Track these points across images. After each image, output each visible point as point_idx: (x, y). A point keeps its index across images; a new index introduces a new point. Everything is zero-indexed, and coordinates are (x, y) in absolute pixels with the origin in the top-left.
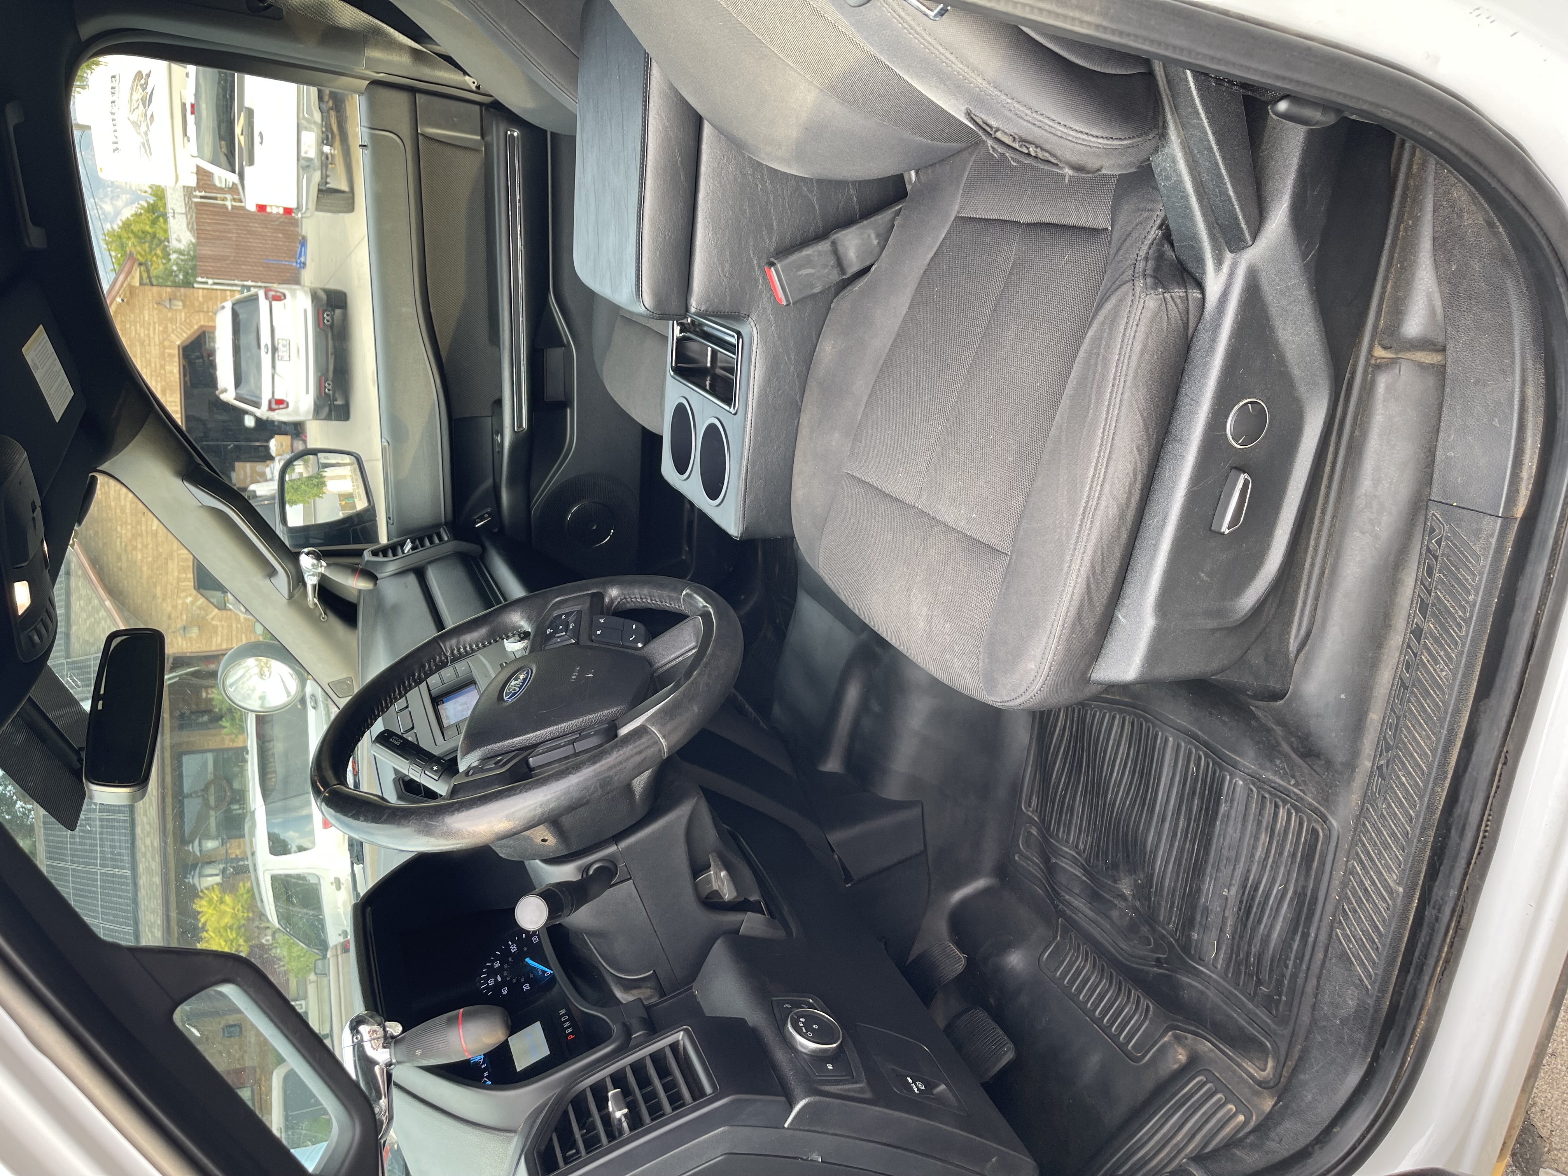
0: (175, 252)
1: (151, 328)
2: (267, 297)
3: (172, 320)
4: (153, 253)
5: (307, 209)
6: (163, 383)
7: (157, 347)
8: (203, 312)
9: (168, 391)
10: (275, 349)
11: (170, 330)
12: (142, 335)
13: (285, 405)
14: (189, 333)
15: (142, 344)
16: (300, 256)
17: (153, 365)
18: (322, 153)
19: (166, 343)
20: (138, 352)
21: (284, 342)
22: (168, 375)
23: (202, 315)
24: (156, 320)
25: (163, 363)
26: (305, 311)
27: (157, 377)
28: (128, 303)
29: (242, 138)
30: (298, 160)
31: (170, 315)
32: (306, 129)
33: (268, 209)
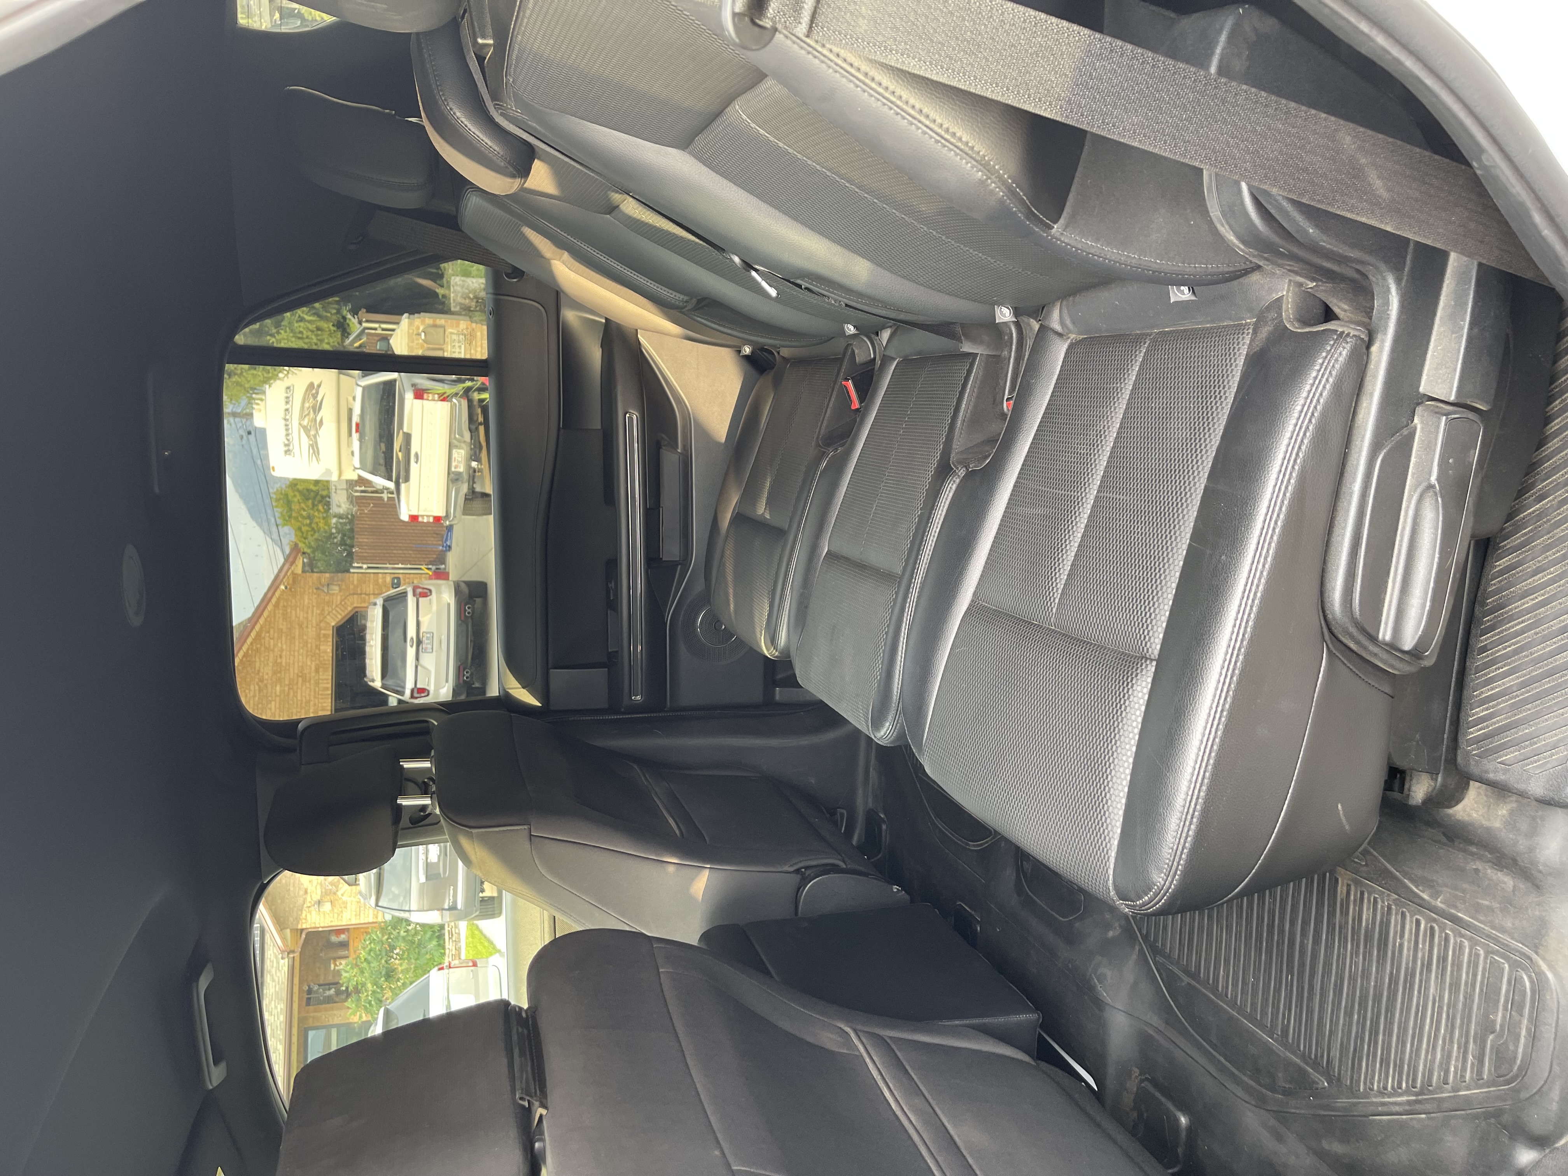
0: (335, 517)
1: (310, 612)
2: (414, 595)
3: (329, 603)
4: (316, 508)
5: (455, 517)
6: (318, 662)
7: (314, 629)
8: (357, 594)
9: (321, 670)
10: (419, 642)
11: (327, 612)
12: (301, 618)
13: (426, 694)
14: (343, 614)
15: (301, 626)
16: (446, 540)
17: (309, 645)
18: (470, 467)
19: (322, 625)
20: (297, 634)
21: (428, 635)
22: (322, 655)
23: (355, 596)
24: (314, 604)
25: (318, 643)
26: (449, 605)
27: (312, 656)
28: (290, 589)
29: (400, 454)
30: (449, 474)
31: (327, 598)
32: (456, 447)
33: (420, 519)
